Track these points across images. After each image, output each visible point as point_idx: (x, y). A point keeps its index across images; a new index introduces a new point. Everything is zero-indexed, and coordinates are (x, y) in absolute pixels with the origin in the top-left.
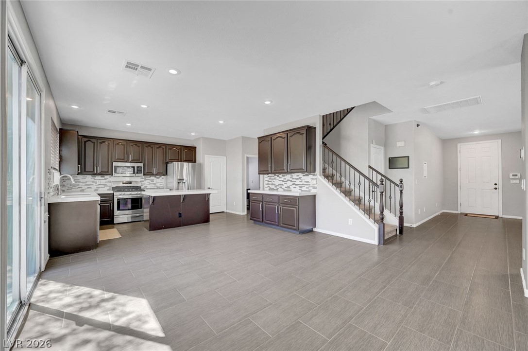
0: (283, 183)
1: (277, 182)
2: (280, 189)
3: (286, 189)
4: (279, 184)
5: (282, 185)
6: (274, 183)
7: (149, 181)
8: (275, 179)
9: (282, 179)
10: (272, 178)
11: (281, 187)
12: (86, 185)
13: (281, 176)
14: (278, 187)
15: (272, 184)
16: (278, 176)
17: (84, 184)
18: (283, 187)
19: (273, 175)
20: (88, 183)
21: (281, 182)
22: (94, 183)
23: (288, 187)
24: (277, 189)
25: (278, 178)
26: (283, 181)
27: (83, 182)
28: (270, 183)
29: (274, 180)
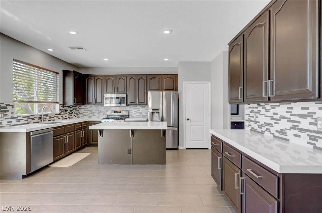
0: (272, 122)
1: (262, 120)
2: (267, 134)
3: (277, 134)
4: (266, 124)
5: (271, 125)
6: (257, 120)
7: (135, 110)
8: (259, 112)
9: (270, 114)
10: (256, 110)
11: (268, 130)
12: (92, 113)
13: (268, 107)
14: (264, 129)
15: (255, 122)
16: (264, 108)
17: (91, 112)
18: (273, 130)
19: (256, 105)
20: (93, 112)
21: (269, 120)
22: (97, 112)
23: (283, 132)
24: (262, 133)
25: (263, 111)
26: (272, 119)
27: (90, 111)
28: (252, 119)
29: (258, 115)
